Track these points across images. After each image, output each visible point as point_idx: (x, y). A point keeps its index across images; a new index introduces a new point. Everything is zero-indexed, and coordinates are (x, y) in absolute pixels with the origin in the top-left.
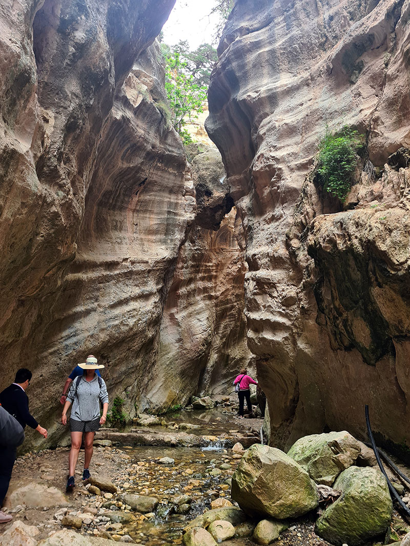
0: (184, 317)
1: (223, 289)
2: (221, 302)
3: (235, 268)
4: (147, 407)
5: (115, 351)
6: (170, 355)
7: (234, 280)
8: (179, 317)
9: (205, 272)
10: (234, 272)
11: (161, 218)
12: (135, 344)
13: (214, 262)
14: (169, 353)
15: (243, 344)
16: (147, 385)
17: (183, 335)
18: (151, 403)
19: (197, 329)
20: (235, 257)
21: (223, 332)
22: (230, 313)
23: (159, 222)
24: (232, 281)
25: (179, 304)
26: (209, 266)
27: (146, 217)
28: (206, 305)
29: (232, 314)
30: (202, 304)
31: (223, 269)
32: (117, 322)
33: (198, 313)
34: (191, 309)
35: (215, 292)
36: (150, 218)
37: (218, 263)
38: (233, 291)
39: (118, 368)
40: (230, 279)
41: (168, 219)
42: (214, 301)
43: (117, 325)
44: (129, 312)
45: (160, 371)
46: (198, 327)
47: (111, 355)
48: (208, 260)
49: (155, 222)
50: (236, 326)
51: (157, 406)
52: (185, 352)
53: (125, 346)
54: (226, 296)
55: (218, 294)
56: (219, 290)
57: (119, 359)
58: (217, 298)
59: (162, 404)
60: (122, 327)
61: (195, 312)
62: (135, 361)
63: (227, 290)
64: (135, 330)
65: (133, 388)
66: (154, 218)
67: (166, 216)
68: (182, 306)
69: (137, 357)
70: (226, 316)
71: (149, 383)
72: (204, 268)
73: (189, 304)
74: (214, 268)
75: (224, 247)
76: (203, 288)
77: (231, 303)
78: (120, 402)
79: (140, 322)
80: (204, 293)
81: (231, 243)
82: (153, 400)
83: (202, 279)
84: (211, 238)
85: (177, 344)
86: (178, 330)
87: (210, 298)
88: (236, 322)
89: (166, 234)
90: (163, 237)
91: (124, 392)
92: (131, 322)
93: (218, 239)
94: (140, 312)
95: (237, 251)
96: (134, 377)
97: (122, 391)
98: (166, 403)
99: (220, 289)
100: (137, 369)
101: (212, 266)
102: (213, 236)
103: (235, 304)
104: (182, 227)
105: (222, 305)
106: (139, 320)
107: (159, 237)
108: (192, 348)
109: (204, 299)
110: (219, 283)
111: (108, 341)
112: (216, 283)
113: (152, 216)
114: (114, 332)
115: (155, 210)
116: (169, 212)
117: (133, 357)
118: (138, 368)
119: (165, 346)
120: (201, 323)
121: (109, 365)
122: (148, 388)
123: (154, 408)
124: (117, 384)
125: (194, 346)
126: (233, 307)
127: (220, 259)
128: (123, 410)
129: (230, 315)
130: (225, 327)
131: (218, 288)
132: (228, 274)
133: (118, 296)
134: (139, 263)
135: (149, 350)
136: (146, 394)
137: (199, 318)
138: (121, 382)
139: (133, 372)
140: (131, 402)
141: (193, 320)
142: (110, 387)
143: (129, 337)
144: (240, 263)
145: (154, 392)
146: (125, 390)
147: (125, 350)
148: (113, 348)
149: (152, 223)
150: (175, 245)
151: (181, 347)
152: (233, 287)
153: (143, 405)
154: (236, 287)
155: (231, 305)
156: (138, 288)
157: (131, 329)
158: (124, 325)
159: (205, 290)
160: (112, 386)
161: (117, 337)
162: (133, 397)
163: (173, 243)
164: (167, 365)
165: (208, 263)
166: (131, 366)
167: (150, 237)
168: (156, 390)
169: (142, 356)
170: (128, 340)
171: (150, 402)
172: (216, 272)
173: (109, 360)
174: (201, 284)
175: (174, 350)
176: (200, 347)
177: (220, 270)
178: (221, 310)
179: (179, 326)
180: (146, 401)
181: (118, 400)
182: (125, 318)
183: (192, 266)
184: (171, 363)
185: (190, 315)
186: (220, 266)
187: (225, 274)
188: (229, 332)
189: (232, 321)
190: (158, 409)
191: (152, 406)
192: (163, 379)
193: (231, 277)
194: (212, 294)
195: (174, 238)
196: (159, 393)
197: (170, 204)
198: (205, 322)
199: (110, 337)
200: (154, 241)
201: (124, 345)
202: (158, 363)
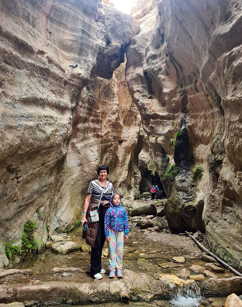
0: (82, 147)
1: (106, 131)
2: (105, 140)
3: (114, 117)
4: (58, 226)
5: (28, 164)
6: (74, 176)
7: (113, 126)
8: (79, 146)
9: (94, 116)
10: (113, 119)
11: (76, 36)
12: (51, 159)
13: (100, 110)
14: (72, 175)
15: (116, 172)
16: (57, 204)
17: (83, 161)
18: (61, 221)
19: (92, 157)
20: (114, 109)
21: (105, 163)
22: (110, 149)
23: (74, 39)
24: (111, 126)
25: (78, 136)
26: (98, 112)
27: (60, 30)
28: (95, 141)
29: (111, 150)
30: (92, 140)
31: (106, 117)
32: (31, 124)
33: (91, 146)
34: (86, 142)
35: (101, 132)
36: (64, 32)
37: (103, 112)
38: (112, 133)
39: (30, 186)
40: (111, 125)
41: (82, 38)
42: (100, 139)
43: (31, 127)
44: (45, 117)
45: (66, 190)
46: (92, 156)
47: (22, 167)
48: (96, 108)
49: (69, 38)
50: (113, 159)
51: (66, 223)
52: (84, 174)
53: (39, 160)
54: (108, 136)
55: (103, 134)
56: (103, 132)
57: (31, 174)
58: (102, 137)
59: (70, 221)
60: (38, 133)
61: (89, 145)
62: (49, 178)
63: (108, 132)
64: (52, 140)
65: (45, 208)
66: (68, 34)
67: (80, 34)
68: (80, 139)
69: (51, 175)
70: (107, 151)
71: (59, 202)
72: (94, 113)
73: (85, 138)
74: (101, 115)
75: (106, 101)
76: (93, 128)
77: (110, 142)
78: (32, 228)
79: (57, 133)
80: (94, 132)
81: (112, 99)
82: (63, 218)
83: (93, 121)
84: (100, 91)
85: (78, 168)
86: (78, 156)
87: (98, 136)
88: (113, 157)
89: (79, 54)
90: (77, 56)
91: (36, 214)
92: (49, 130)
93: (103, 94)
94: (57, 123)
95: (115, 105)
96: (46, 195)
97: (33, 212)
98: (74, 219)
99: (104, 130)
100: (49, 188)
101: (100, 113)
102: (100, 90)
103: (113, 143)
104: (95, 51)
105: (105, 143)
106: (56, 131)
107: (72, 55)
108: (90, 171)
109: (94, 136)
110: (103, 126)
111: (19, 147)
112: (101, 126)
113: (65, 31)
114: (27, 135)
115: (70, 25)
116: (83, 32)
117: (47, 174)
118: (51, 186)
119: (70, 169)
120: (93, 153)
121: (18, 182)
122: (58, 207)
123: (64, 226)
124: (28, 205)
125: (91, 170)
126: (112, 145)
127: (104, 109)
128: (35, 235)
129: (110, 150)
130: (107, 159)
131: (102, 130)
132: (109, 121)
133: (32, 92)
134: (56, 66)
135: (61, 169)
136: (56, 212)
137: (92, 149)
138: (32, 203)
139: (46, 191)
140: (43, 223)
141: (88, 150)
142: (19, 210)
143: (45, 149)
144: (117, 114)
145: (63, 210)
146: (37, 211)
147: (40, 164)
148: (25, 158)
149: (66, 38)
150: (88, 66)
151: (82, 170)
152: (112, 130)
153: (54, 225)
154: (114, 131)
155: (110, 143)
156: (54, 95)
157: (48, 138)
158: (40, 130)
159: (95, 130)
160: (22, 208)
161: (31, 145)
162: (45, 218)
163: (87, 64)
164: (72, 185)
165: (97, 110)
166: (44, 184)
167: (64, 52)
168: (65, 208)
169: (55, 174)
170: (43, 151)
171: (59, 221)
172: (102, 118)
173: (19, 174)
174: (92, 125)
175: (76, 173)
176: (95, 171)
177: (104, 117)
178: (104, 147)
179: (79, 153)
180: (56, 220)
181: (30, 225)
182: (41, 123)
183: (88, 108)
184: (74, 183)
185: (86, 146)
186: (104, 114)
187: (107, 121)
188: (109, 163)
189: (111, 155)
190: (67, 226)
191: (62, 224)
192: (69, 198)
193: (111, 123)
194: (99, 134)
195: (87, 59)
196: (67, 211)
197: (84, 24)
198: (96, 153)
199: (21, 140)
200: (68, 58)
201: (39, 157)
202: (65, 183)
